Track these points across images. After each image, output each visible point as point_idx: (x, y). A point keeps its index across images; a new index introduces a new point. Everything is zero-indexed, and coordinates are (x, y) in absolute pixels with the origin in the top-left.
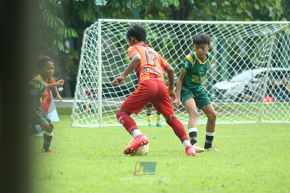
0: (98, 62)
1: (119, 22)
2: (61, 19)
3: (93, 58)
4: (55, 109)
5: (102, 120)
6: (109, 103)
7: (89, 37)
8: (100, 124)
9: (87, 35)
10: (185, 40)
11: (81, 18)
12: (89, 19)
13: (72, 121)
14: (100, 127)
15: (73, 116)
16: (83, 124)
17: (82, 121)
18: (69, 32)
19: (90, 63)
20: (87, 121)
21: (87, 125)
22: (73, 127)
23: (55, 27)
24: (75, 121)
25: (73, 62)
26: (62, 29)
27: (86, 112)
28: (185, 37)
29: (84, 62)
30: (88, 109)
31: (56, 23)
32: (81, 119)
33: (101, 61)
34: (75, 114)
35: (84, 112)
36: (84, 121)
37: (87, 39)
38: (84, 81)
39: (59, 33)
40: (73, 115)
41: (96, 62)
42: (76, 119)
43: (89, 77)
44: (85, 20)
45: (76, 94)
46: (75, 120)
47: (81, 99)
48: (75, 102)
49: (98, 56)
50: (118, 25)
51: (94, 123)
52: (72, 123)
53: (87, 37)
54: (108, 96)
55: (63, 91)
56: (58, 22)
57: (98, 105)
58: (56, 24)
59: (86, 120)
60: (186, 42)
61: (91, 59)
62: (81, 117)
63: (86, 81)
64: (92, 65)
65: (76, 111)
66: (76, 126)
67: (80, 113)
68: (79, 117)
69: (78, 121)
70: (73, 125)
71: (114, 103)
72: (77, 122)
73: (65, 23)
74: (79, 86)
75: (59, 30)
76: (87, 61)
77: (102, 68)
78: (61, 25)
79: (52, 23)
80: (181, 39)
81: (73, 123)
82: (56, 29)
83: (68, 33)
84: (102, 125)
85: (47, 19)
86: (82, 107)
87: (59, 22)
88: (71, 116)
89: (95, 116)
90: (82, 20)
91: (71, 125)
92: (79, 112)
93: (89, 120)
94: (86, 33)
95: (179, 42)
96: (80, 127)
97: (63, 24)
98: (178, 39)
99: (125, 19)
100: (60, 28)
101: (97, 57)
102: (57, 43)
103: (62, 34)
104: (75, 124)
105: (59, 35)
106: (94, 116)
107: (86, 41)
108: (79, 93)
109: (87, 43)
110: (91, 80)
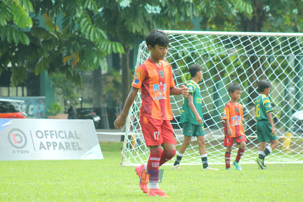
1: (183, 34)
2: (103, 30)
4: (97, 144)
7: (145, 52)
9: (142, 51)
10: (266, 57)
11: (129, 28)
12: (139, 30)
13: (123, 159)
15: (123, 153)
16: (136, 163)
17: (135, 159)
18: (114, 46)
20: (141, 159)
22: (123, 166)
23: (96, 40)
24: (126, 159)
25: (113, 85)
26: (104, 42)
27: (140, 148)
28: (266, 53)
30: (143, 144)
31: (98, 35)
32: (134, 157)
34: (126, 150)
35: (138, 148)
36: (138, 159)
37: (143, 56)
38: (138, 109)
39: (100, 48)
40: (124, 151)
42: (128, 157)
44: (134, 31)
45: (128, 125)
46: (126, 157)
47: (134, 131)
48: (126, 134)
50: (181, 37)
52: (122, 161)
53: (142, 53)
55: (100, 121)
56: (99, 35)
58: (97, 37)
59: (140, 157)
60: (267, 59)
62: (135, 154)
65: (127, 146)
66: (128, 165)
67: (133, 148)
68: (131, 153)
69: (130, 159)
70: (124, 164)
72: (129, 161)
73: (108, 35)
74: (132, 115)
75: (100, 44)
78: (103, 38)
79: (92, 35)
80: (261, 56)
81: (124, 162)
82: (96, 43)
83: (112, 48)
85: (85, 31)
86: (136, 141)
87: (101, 34)
88: (122, 152)
90: (130, 31)
91: (121, 164)
92: (131, 147)
94: (141, 48)
95: (259, 59)
97: (105, 37)
98: (257, 56)
99: (184, 30)
100: (102, 41)
102: (98, 60)
103: (105, 49)
104: (126, 163)
105: (101, 50)
107: (141, 59)
108: (132, 124)
109: (142, 60)
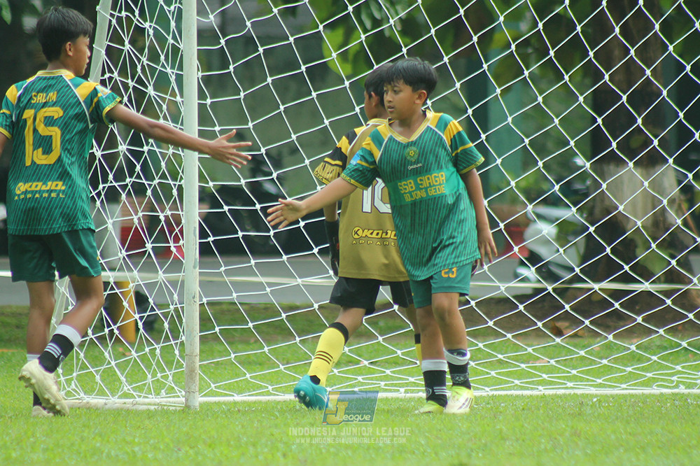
0: (179, 79)
3: (154, 57)
5: (198, 371)
6: (239, 286)
8: (189, 392)
14: (187, 406)
16: (101, 393)
17: (98, 378)
19: (140, 81)
21: (126, 396)
27: (116, 332)
29: (107, 75)
30: (128, 315)
32: (92, 370)
33: (193, 73)
35: (111, 332)
36: (109, 376)
38: (111, 177)
41: (173, 78)
43: (138, 155)
49: (181, 47)
51: (159, 387)
54: (231, 249)
57: (181, 295)
59: (117, 371)
61: (144, 60)
63: (119, 176)
64: (150, 91)
71: (260, 286)
76: (123, 73)
77: (202, 107)
84: (199, 399)
89: (167, 351)
93: (135, 375)
96: (89, 408)
101: (176, 50)
106: (158, 351)
110: (145, 167)
